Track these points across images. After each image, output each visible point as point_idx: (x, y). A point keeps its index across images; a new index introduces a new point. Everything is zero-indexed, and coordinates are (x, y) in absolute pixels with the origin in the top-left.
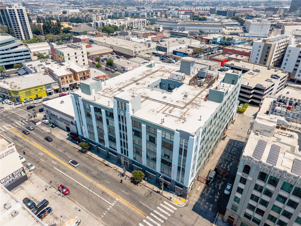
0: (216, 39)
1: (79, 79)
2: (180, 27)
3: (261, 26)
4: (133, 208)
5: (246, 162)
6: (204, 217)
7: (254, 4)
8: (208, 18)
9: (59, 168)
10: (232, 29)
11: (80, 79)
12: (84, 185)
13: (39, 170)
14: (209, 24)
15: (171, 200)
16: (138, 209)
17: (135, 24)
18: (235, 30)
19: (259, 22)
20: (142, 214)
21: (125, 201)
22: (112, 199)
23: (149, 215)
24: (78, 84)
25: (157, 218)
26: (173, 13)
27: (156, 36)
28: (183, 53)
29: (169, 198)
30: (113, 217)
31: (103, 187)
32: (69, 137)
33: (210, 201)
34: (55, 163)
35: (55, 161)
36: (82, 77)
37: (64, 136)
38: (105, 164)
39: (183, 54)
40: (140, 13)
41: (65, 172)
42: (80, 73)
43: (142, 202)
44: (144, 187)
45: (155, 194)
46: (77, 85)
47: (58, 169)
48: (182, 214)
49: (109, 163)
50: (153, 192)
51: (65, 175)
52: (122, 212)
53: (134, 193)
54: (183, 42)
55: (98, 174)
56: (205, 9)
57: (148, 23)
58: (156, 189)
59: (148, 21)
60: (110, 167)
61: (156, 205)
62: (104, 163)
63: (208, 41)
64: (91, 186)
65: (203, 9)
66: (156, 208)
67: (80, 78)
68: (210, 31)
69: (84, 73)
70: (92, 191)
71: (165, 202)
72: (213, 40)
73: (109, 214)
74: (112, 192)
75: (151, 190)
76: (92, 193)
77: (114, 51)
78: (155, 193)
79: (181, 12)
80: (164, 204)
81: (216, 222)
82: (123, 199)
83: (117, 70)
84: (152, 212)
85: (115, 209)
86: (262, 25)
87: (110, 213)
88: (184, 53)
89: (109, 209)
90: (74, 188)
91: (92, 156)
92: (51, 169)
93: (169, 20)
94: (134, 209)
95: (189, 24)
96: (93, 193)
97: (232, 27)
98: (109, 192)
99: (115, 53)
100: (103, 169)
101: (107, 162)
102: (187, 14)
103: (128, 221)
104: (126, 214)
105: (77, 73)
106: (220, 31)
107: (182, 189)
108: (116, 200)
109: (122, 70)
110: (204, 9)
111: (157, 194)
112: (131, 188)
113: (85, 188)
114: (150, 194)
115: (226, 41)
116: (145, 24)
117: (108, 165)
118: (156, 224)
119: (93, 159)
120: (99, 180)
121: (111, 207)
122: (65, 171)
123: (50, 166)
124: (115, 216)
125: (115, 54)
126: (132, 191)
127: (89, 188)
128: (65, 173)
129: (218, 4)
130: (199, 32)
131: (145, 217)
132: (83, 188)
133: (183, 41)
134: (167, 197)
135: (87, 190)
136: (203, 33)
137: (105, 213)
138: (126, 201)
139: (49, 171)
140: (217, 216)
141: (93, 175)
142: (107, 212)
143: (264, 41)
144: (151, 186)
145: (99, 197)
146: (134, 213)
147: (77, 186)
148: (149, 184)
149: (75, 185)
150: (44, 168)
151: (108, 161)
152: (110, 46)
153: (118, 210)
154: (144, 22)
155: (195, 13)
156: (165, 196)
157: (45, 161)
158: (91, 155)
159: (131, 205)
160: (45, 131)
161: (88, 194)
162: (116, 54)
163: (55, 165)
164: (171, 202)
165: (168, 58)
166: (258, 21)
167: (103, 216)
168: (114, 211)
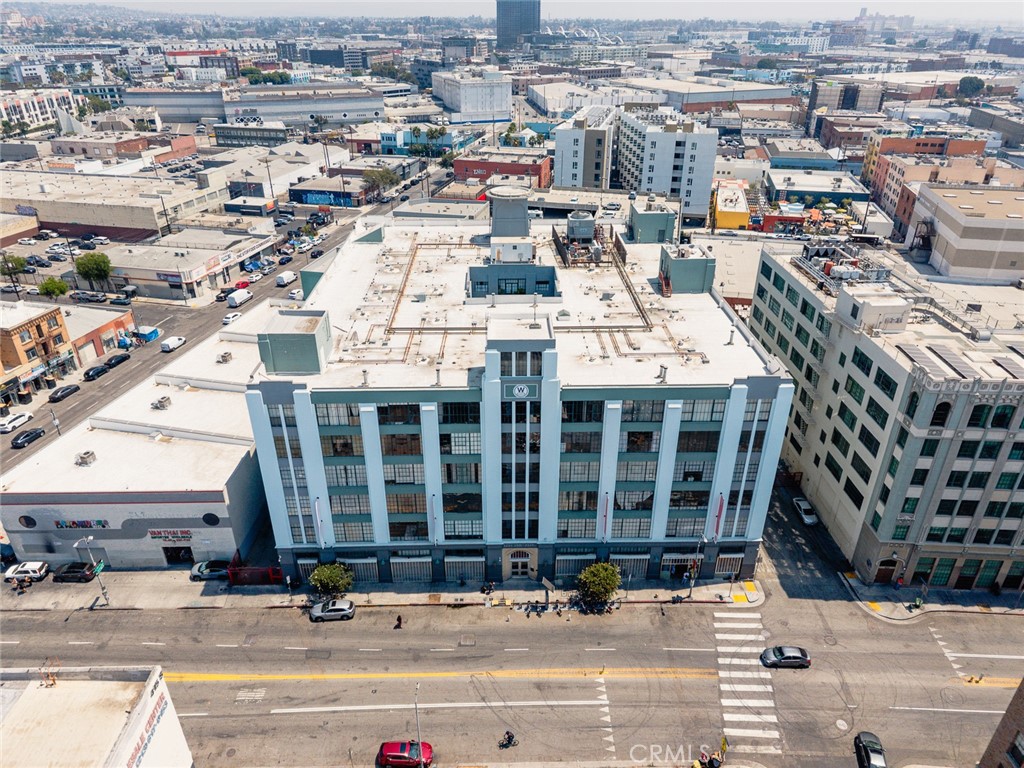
0: (391, 138)
1: (23, 356)
2: (237, 111)
3: (488, 90)
4: (663, 676)
5: (941, 396)
6: (826, 599)
7: (388, 29)
8: (292, 76)
9: (296, 702)
10: (405, 106)
11: (29, 357)
12: (452, 701)
13: (219, 754)
14: (334, 92)
15: (724, 600)
16: (679, 670)
17: (33, 113)
18: (415, 105)
19: (477, 78)
20: (702, 676)
21: (624, 670)
22: (584, 688)
23: (719, 667)
24: (22, 380)
25: (743, 662)
26: (153, 64)
27: (168, 149)
28: (330, 192)
29: (718, 600)
30: (642, 730)
31: (523, 671)
32: (203, 583)
33: (796, 555)
34: (260, 694)
35: (252, 687)
36: (33, 344)
37: (177, 590)
38: (449, 605)
39: (332, 196)
40: (16, 70)
41: (335, 701)
42: (22, 329)
43: (669, 646)
44: (629, 605)
45: (676, 609)
46: (21, 387)
47: (296, 705)
48: (783, 618)
49: (459, 596)
50: (664, 606)
51: (347, 711)
52: (649, 702)
53: (624, 636)
54: (299, 159)
55: (460, 645)
56: (258, 47)
57: (81, 104)
58: (665, 595)
59: (79, 97)
60: (472, 605)
61: (706, 633)
62: (442, 601)
63: (366, 147)
64: (481, 691)
65: (252, 47)
66: (717, 640)
67: (27, 351)
68: (345, 116)
69: (38, 328)
70: (502, 704)
71: (717, 615)
72: (383, 143)
73: (623, 731)
74: (565, 670)
75: (654, 605)
76: (505, 707)
77: (43, 225)
78: (670, 605)
79: (178, 57)
80: (721, 620)
81: (856, 595)
82: (615, 670)
83: (134, 293)
84: (719, 657)
85: (625, 707)
86: (491, 86)
87: (620, 726)
88: (336, 194)
89: (608, 719)
90: (430, 726)
91: (374, 603)
92: (263, 723)
93: (177, 88)
94: (671, 677)
95: (265, 96)
96: (511, 707)
97: (402, 100)
98: (554, 673)
99: (54, 231)
100: (458, 622)
101: (448, 597)
102: (210, 63)
103: (687, 714)
104: (665, 702)
105: (9, 332)
106: (376, 114)
107: (742, 556)
108: (600, 685)
109: (166, 284)
110: (255, 48)
111: (678, 605)
112: (601, 627)
113: (471, 708)
114: (663, 614)
115: (423, 140)
116: (71, 108)
117: (459, 602)
118: (756, 677)
119: (390, 612)
120: (484, 659)
121: (606, 709)
122: (332, 698)
123: (249, 715)
124: (642, 725)
125: (55, 235)
126: (611, 633)
127: (483, 700)
128: (341, 705)
129: (277, 30)
130: (310, 122)
131: (716, 677)
132: (462, 711)
133: (298, 154)
134: (708, 600)
135: (482, 708)
136: (326, 122)
137: (609, 734)
138: (630, 669)
139: (264, 732)
140: (845, 582)
141: (449, 655)
142: (610, 730)
143: (579, 124)
144: (646, 594)
145: (543, 706)
146: (679, 687)
147: (436, 719)
148: (635, 592)
149: (422, 717)
150: (233, 736)
151: (449, 592)
152: (18, 208)
153: (635, 706)
154: (64, 100)
155: (239, 59)
156: (704, 599)
157: (206, 711)
158: (368, 601)
159: (652, 673)
160: (60, 608)
161: (501, 719)
162: (61, 235)
163: (268, 702)
164: (729, 605)
165: (290, 216)
166: (474, 76)
167: (612, 749)
168: (626, 713)
